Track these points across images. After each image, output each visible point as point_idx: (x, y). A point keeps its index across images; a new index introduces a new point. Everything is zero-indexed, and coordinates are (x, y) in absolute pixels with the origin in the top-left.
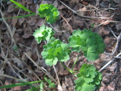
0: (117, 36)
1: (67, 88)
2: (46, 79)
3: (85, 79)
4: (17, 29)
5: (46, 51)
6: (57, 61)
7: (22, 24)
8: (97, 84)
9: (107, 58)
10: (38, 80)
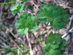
0: (70, 17)
1: (36, 52)
2: (22, 46)
3: (51, 45)
4: (4, 12)
5: (18, 22)
6: (28, 30)
7: (7, 10)
8: (62, 49)
9: (63, 32)
10: (17, 47)
